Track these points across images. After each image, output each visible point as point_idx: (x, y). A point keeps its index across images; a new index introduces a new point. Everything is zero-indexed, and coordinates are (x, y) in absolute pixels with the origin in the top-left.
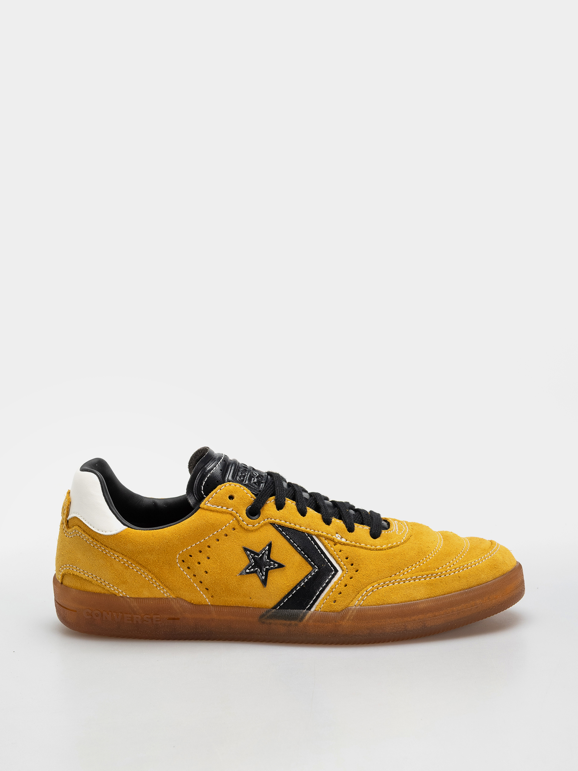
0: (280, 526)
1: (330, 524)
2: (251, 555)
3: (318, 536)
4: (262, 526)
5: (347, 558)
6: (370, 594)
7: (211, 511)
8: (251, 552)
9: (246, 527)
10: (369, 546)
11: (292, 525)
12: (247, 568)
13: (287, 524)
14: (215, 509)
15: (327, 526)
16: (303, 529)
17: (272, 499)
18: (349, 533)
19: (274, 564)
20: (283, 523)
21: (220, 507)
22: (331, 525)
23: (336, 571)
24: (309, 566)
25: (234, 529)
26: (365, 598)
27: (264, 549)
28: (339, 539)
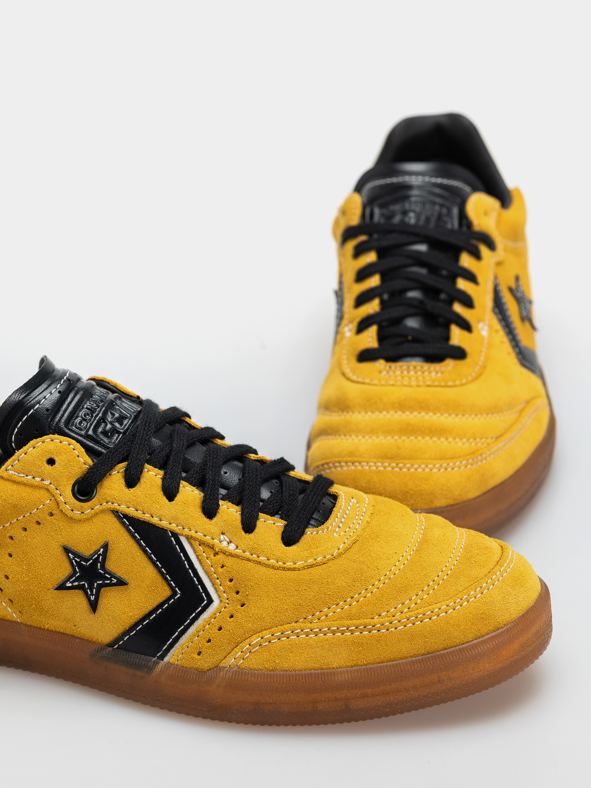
0: (126, 516)
1: (214, 517)
2: (76, 561)
3: (188, 538)
4: (96, 514)
5: (231, 580)
6: (255, 650)
7: (14, 482)
8: (76, 555)
9: (69, 513)
10: (272, 562)
11: (147, 517)
12: (68, 580)
13: (139, 515)
14: (20, 480)
15: (207, 520)
16: (164, 524)
17: (122, 466)
18: (243, 533)
19: (111, 577)
20: (131, 512)
21: (30, 477)
22: (215, 519)
23: (210, 601)
24: (167, 588)
25: (51, 515)
26: (247, 656)
27: (96, 552)
28: (225, 544)
